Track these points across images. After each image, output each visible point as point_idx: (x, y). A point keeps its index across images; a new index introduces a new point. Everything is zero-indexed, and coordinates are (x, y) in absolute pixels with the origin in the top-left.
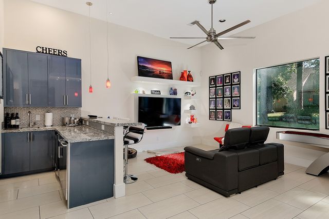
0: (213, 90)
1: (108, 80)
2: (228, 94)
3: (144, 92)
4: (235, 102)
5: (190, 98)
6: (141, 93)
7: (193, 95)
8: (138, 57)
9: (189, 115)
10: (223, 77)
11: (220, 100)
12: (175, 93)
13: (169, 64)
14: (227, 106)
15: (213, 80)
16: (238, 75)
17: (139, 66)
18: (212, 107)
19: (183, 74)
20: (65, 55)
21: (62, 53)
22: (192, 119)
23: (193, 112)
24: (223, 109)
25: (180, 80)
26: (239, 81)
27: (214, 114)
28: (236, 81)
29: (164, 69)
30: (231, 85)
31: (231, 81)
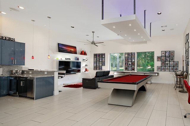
0: (95, 59)
1: (49, 56)
2: (101, 61)
3: (61, 59)
4: (103, 64)
5: (85, 62)
6: (60, 59)
7: (86, 60)
8: (58, 44)
9: (85, 68)
10: (99, 55)
11: (98, 63)
12: (78, 59)
13: (75, 48)
14: (100, 65)
15: (96, 55)
16: (104, 54)
17: (59, 47)
18: (95, 65)
19: (82, 52)
20: (14, 40)
21: (12, 39)
22: (86, 70)
23: (86, 67)
24: (99, 66)
25: (81, 54)
26: (105, 56)
27: (95, 68)
28: (104, 56)
29: (72, 50)
30: (102, 58)
31: (102, 56)
